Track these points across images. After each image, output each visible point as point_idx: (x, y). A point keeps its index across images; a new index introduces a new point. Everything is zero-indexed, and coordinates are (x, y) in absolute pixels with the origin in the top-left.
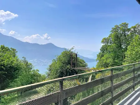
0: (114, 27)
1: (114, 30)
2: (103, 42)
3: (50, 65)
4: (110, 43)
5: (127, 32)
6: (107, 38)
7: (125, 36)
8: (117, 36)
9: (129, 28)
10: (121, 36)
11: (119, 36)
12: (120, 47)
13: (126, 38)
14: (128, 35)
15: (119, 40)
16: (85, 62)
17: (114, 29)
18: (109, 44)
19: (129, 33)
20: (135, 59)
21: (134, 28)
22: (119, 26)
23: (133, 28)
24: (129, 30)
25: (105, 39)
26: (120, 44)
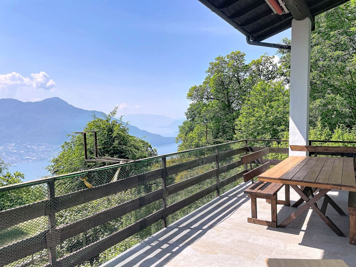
0: (214, 61)
1: (215, 69)
2: (190, 96)
3: (57, 157)
4: (207, 99)
5: (242, 74)
6: (201, 86)
7: (239, 81)
8: (222, 82)
9: (246, 63)
10: (230, 82)
11: (227, 81)
12: (227, 107)
13: (241, 88)
14: (245, 80)
15: (225, 92)
16: (150, 147)
17: (215, 66)
18: (205, 101)
19: (247, 76)
20: (256, 134)
21: (258, 64)
22: (226, 59)
23: (254, 63)
24: (246, 68)
25: (195, 89)
26: (228, 101)
